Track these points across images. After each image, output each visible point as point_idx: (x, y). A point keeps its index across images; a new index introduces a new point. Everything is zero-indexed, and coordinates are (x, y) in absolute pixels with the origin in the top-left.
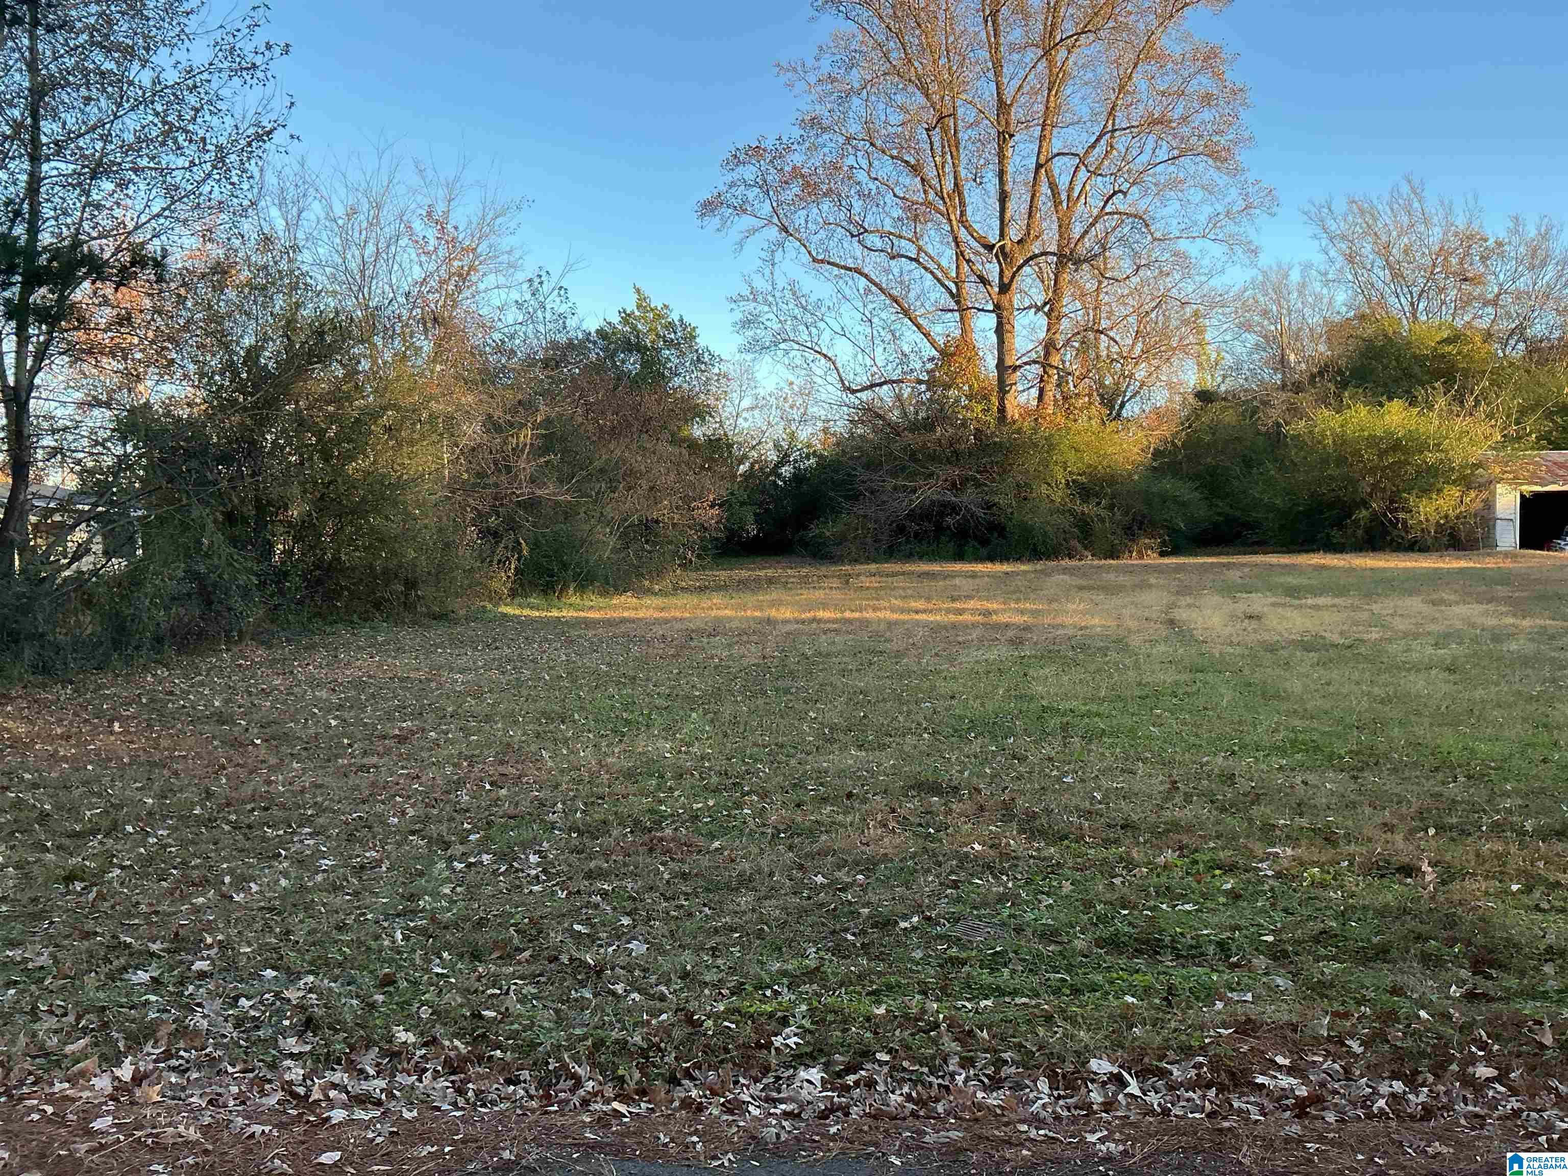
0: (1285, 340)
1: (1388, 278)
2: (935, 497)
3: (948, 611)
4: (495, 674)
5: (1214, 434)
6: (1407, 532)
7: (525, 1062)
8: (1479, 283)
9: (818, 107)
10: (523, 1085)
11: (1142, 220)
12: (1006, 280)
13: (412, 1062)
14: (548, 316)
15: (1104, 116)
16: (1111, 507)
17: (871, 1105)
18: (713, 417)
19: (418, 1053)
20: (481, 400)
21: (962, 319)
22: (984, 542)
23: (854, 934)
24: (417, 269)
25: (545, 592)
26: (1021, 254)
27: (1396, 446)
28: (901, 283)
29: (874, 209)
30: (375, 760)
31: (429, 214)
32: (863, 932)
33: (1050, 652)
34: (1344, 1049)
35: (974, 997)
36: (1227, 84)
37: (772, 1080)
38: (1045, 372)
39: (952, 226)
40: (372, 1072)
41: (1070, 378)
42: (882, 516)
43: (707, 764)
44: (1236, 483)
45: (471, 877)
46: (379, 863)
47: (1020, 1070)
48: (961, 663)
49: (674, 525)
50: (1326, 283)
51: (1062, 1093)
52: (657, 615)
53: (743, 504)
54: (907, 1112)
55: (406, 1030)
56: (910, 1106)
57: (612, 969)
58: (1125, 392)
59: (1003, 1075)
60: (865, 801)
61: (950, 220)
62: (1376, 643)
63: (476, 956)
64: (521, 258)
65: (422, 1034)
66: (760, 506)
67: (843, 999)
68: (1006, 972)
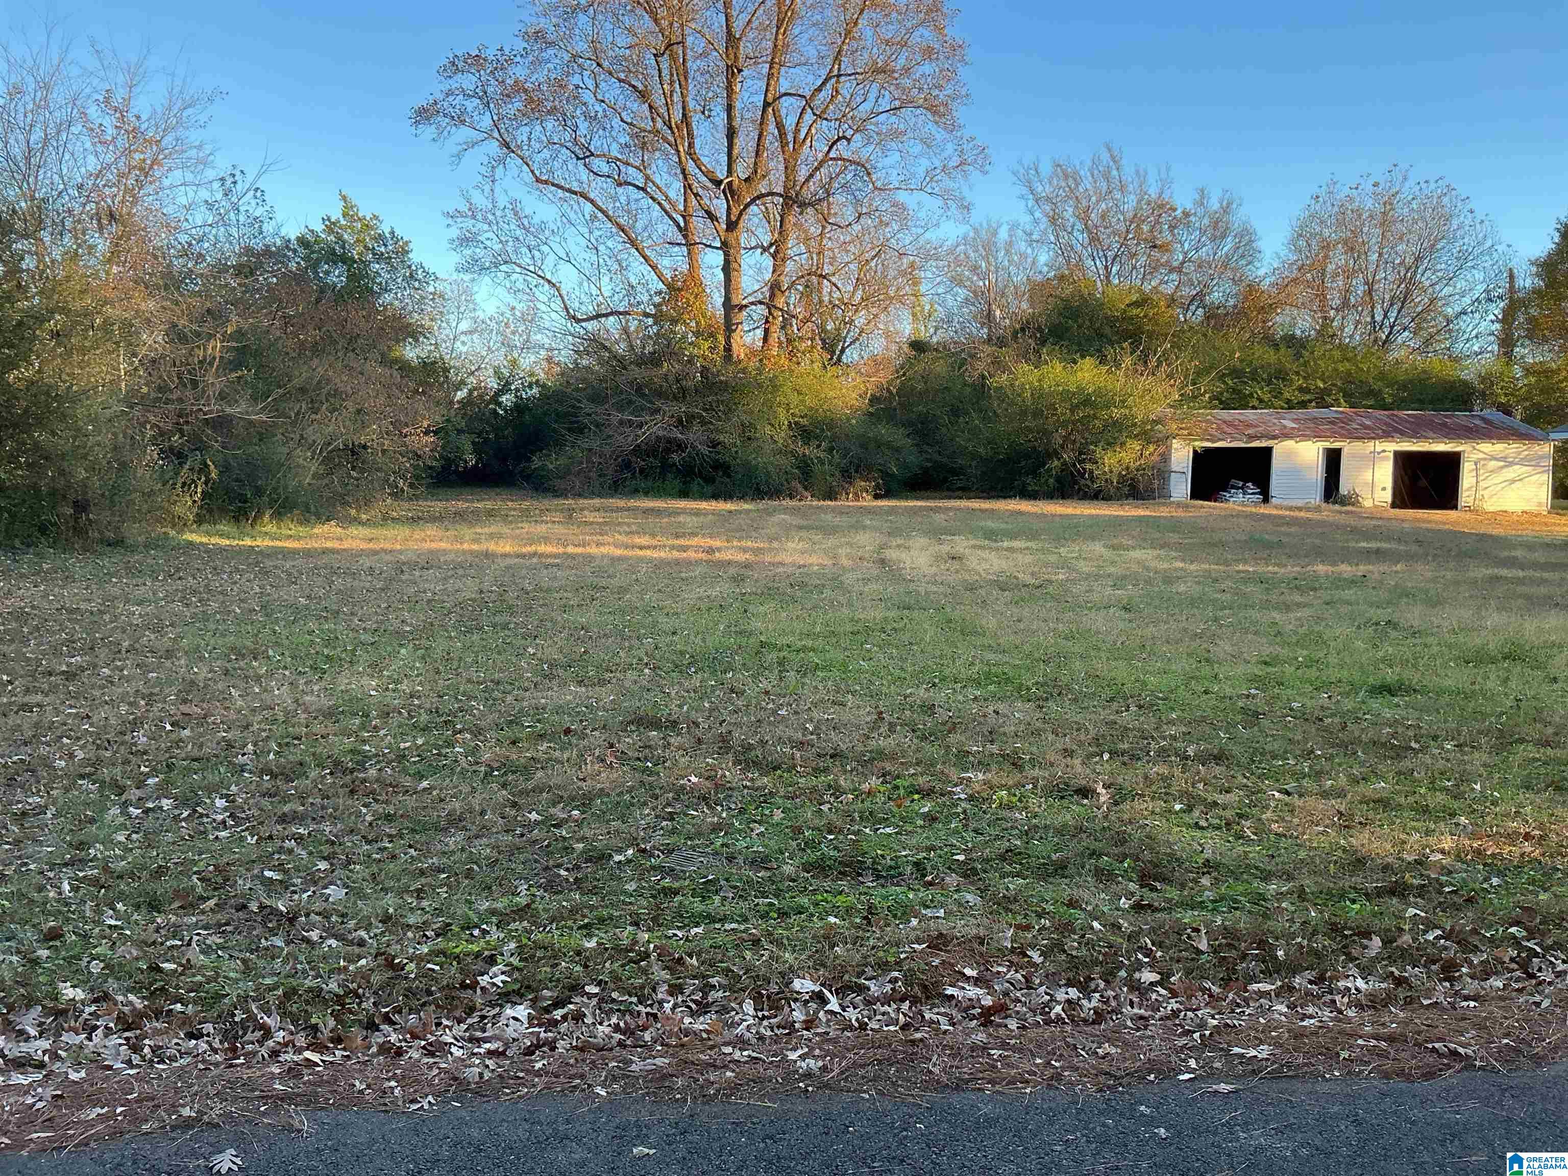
0: (992, 295)
1: (1087, 241)
2: (661, 433)
3: (673, 548)
4: (178, 607)
5: (926, 383)
6: (1093, 482)
7: (208, 1015)
8: (1167, 250)
9: (543, 20)
10: (206, 1038)
11: (864, 168)
12: (733, 218)
13: (80, 1019)
14: (242, 219)
15: (829, 61)
16: (831, 450)
17: (578, 1038)
18: (428, 338)
19: (88, 1010)
20: (162, 307)
21: (689, 253)
22: (709, 480)
23: (567, 870)
24: (92, 159)
25: (236, 519)
26: (748, 192)
27: (1087, 402)
28: (629, 212)
29: (601, 132)
30: (39, 698)
31: (107, 100)
32: (577, 867)
33: (769, 589)
34: (1026, 960)
35: (685, 926)
36: (947, 39)
37: (476, 1020)
38: (770, 313)
39: (680, 158)
40: (33, 1032)
41: (794, 321)
42: (607, 450)
43: (416, 702)
44: (944, 430)
45: (150, 823)
46: (43, 809)
47: (727, 994)
48: (683, 600)
49: (384, 452)
50: (1030, 243)
51: (766, 1013)
52: (364, 546)
53: (460, 432)
54: (614, 1042)
55: (73, 986)
56: (618, 1036)
57: (307, 915)
58: (845, 337)
59: (710, 1000)
60: (583, 736)
61: (678, 151)
62: (1061, 584)
63: (154, 906)
64: (211, 154)
65: (92, 990)
66: (479, 436)
67: (554, 936)
68: (717, 899)
